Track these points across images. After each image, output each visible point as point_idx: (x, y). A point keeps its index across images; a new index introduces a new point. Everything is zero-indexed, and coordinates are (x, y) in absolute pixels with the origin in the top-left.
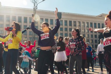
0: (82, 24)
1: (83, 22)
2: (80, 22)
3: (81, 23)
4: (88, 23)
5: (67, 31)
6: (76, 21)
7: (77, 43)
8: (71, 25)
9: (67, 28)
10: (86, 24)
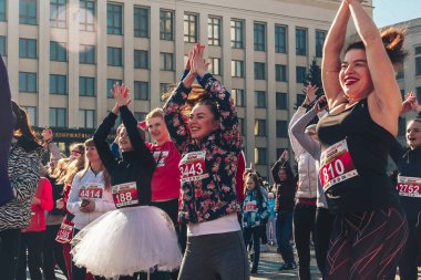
0: (208, 31)
1: (212, 17)
2: (197, 16)
3: (205, 21)
4: (242, 22)
5: (121, 64)
6: (173, 12)
7: (212, 150)
8: (142, 30)
9: (120, 50)
10: (233, 30)
